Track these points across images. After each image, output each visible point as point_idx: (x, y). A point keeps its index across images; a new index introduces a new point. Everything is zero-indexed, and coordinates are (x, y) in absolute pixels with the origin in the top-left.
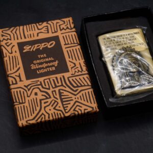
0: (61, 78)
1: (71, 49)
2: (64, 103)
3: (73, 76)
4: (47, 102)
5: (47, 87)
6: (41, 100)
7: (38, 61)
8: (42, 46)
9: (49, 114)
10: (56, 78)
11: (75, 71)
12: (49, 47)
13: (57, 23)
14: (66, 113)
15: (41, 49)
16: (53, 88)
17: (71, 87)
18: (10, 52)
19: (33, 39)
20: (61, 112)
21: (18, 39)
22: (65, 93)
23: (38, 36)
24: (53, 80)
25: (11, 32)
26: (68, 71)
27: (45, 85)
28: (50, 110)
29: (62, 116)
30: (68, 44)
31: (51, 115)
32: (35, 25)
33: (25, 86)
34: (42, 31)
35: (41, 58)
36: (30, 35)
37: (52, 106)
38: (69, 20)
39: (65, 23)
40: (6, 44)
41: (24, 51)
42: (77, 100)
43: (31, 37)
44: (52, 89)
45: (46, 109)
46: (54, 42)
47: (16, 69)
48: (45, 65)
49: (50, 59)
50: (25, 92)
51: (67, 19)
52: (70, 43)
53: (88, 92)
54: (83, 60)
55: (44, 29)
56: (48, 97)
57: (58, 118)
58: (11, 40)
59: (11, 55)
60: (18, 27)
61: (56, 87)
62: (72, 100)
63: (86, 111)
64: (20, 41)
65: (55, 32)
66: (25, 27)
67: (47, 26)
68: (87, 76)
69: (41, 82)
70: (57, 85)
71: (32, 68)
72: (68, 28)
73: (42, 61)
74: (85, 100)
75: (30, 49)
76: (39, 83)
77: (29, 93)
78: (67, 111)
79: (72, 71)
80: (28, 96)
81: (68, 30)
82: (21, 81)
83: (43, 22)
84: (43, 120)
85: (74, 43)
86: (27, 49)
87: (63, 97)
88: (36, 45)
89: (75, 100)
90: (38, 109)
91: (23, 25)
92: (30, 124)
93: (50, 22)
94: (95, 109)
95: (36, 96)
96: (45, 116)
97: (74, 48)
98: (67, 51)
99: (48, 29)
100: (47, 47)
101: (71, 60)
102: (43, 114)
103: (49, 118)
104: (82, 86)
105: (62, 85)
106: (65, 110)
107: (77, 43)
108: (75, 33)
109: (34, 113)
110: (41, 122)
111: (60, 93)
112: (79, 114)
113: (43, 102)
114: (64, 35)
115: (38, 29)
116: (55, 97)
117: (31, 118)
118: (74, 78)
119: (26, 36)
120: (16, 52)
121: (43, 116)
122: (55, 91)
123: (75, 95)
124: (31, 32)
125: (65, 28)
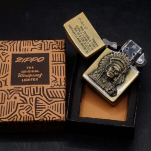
0: (40, 88)
1: (56, 66)
2: (37, 109)
3: (52, 88)
4: (23, 106)
5: (27, 94)
6: (18, 104)
7: (25, 72)
8: (32, 60)
9: (21, 116)
10: (37, 88)
11: (55, 85)
12: (38, 61)
13: (51, 42)
14: (36, 117)
15: (31, 62)
16: (32, 95)
17: (48, 97)
18: (4, 60)
19: (26, 52)
20: (32, 116)
21: (13, 51)
22: (41, 101)
23: (31, 50)
24: (34, 89)
25: (10, 44)
26: (49, 84)
27: (25, 92)
28: (23, 113)
29: (32, 119)
30: (55, 61)
31: (22, 118)
32: (31, 41)
33: (8, 90)
34: (36, 47)
35: (28, 69)
36: (25, 49)
37: (26, 110)
38: (62, 42)
39: (57, 43)
40: (2, 53)
41: (16, 62)
42: (49, 108)
43: (25, 51)
44: (30, 96)
45: (20, 111)
46: (44, 58)
47: (4, 75)
48: (30, 76)
49: (36, 71)
50: (6, 95)
51: (61, 41)
52: (57, 60)
53: (61, 104)
54: (65, 76)
55: (38, 46)
56: (25, 102)
57: (28, 121)
58: (7, 50)
59: (3, 63)
60: (16, 41)
61: (34, 95)
62: (45, 108)
63: (54, 119)
64: (15, 52)
65: (47, 50)
66: (22, 42)
67: (42, 44)
68: (64, 90)
69: (22, 89)
70: (36, 93)
71: (19, 77)
72: (59, 48)
73: (29, 72)
74: (56, 109)
75: (22, 60)
76: (21, 89)
77: (10, 96)
78: (37, 116)
79: (51, 84)
80: (8, 99)
81: (58, 50)
82: (6, 85)
83: (39, 40)
84: (15, 120)
85: (61, 61)
86: (19, 60)
87: (37, 104)
88: (28, 58)
89: (47, 109)
90: (13, 110)
91: (21, 40)
92: (2, 121)
93: (44, 41)
94: (62, 118)
95: (15, 100)
96: (17, 117)
97: (59, 65)
98: (53, 67)
99: (41, 46)
100: (36, 61)
101: (54, 75)
102: (16, 115)
103: (20, 119)
104: (57, 98)
105: (40, 94)
106: (36, 115)
107: (63, 62)
108: (64, 53)
109: (8, 113)
110: (12, 121)
111: (36, 101)
112: (47, 120)
113: (19, 105)
114: (54, 53)
115: (33, 45)
116: (30, 103)
117: (5, 116)
118: (52, 90)
119: (22, 50)
120: (8, 61)
121: (16, 117)
122: (32, 98)
123: (49, 104)
124: (27, 47)
125: (57, 48)
